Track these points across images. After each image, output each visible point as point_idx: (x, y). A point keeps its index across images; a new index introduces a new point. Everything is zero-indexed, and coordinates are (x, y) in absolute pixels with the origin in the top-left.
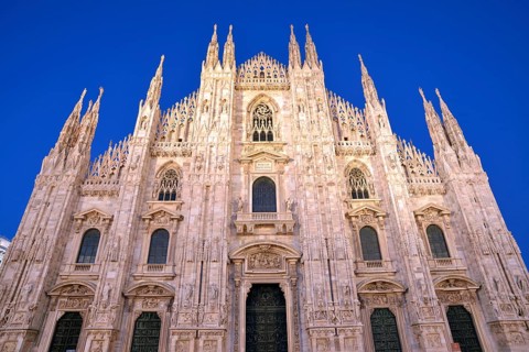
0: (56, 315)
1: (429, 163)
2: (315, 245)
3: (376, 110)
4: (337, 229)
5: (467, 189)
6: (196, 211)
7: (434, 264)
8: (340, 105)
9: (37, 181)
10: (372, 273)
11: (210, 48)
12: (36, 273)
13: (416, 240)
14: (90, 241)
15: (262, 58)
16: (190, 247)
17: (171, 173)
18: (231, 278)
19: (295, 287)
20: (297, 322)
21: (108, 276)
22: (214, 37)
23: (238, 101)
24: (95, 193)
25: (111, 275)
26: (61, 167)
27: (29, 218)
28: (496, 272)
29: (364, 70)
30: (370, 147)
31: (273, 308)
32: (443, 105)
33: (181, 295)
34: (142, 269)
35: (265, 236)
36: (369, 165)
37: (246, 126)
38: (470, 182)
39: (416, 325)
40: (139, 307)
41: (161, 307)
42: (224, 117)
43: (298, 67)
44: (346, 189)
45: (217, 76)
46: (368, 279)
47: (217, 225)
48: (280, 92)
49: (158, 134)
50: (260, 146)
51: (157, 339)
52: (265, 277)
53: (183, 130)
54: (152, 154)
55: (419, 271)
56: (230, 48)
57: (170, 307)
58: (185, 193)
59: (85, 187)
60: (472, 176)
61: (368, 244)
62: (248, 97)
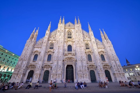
0: (29, 71)
1: (101, 43)
2: (79, 58)
3: (91, 33)
4: (83, 55)
5: (109, 48)
6: (57, 51)
7: (102, 62)
8: (84, 32)
9: (25, 45)
10: (90, 63)
11: (60, 20)
12: (25, 63)
13: (99, 57)
14: (36, 57)
15: (70, 23)
16: (55, 58)
17: (52, 44)
18: (63, 64)
19: (75, 65)
20: (76, 72)
21: (39, 63)
22: (61, 19)
23: (65, 31)
24: (37, 47)
25: (40, 63)
26: (30, 42)
27: (24, 52)
28: (114, 64)
29: (89, 25)
30: (90, 40)
31: (71, 70)
32: (104, 32)
33: (53, 67)
34: (46, 62)
35: (70, 56)
36: (90, 43)
37: (67, 35)
38: (109, 46)
39: (99, 74)
40: (45, 69)
41: (49, 69)
42: (62, 33)
43: (76, 24)
44: (85, 47)
45: (61, 26)
46: (89, 64)
47: (61, 54)
48: (73, 29)
49: (50, 36)
50: (69, 39)
51: (48, 76)
52: (70, 64)
53: (55, 36)
54: (48, 40)
55: (99, 63)
56: (63, 21)
57: (51, 69)
58: (55, 48)
59: (35, 46)
60: (110, 45)
61: (89, 58)
62: (67, 30)
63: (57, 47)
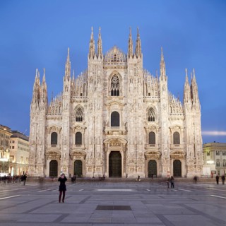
0: (48, 161)
5: (191, 119)
7: (173, 146)
8: (149, 77)
12: (40, 149)
15: (116, 49)
17: (79, 109)
18: (104, 149)
19: (125, 152)
20: (125, 163)
23: (105, 75)
24: (52, 119)
25: (65, 149)
26: (38, 109)
28: (192, 150)
30: (158, 99)
33: (88, 155)
34: (74, 146)
36: (156, 107)
38: (193, 116)
40: (75, 158)
41: (82, 158)
42: (99, 85)
44: (146, 117)
45: (95, 63)
48: (123, 70)
50: (114, 98)
51: (81, 167)
52: (115, 149)
53: (82, 89)
54: (72, 102)
55: (166, 149)
56: (100, 44)
57: (85, 158)
58: (86, 118)
59: (48, 116)
61: (151, 138)
62: (109, 72)
63: (91, 119)
